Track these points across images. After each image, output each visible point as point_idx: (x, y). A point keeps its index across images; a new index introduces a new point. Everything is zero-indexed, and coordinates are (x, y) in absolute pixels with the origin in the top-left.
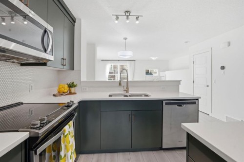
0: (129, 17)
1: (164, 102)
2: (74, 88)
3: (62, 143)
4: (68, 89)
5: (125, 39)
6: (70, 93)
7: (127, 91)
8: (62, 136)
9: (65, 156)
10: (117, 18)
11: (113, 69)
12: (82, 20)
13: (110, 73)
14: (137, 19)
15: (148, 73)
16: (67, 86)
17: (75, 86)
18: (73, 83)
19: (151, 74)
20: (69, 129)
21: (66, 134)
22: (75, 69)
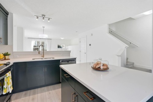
0: (44, 18)
1: (61, 61)
2: (8, 56)
3: (5, 81)
4: (3, 57)
5: (44, 27)
6: (5, 59)
7: (43, 57)
8: (5, 78)
9: (7, 88)
10: (38, 18)
11: (37, 43)
12: (14, 14)
13: (34, 46)
14: (49, 19)
15: (59, 47)
16: (2, 55)
17: (9, 55)
18: (7, 53)
19: (61, 47)
20: (9, 74)
21: (7, 76)
22: (8, 44)
